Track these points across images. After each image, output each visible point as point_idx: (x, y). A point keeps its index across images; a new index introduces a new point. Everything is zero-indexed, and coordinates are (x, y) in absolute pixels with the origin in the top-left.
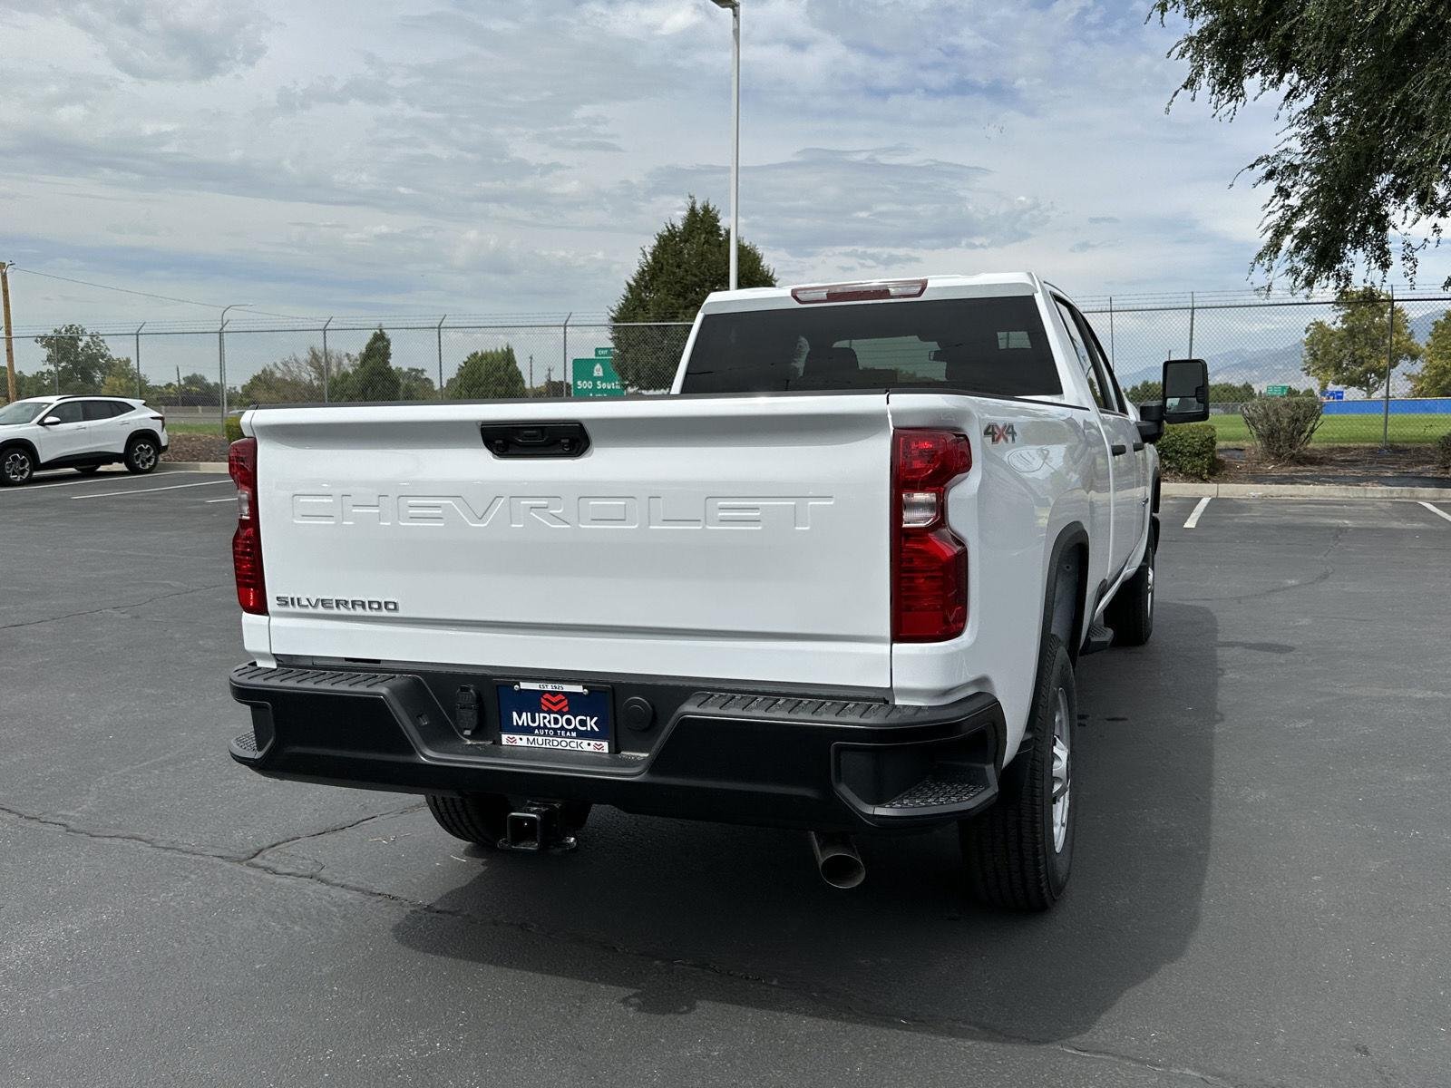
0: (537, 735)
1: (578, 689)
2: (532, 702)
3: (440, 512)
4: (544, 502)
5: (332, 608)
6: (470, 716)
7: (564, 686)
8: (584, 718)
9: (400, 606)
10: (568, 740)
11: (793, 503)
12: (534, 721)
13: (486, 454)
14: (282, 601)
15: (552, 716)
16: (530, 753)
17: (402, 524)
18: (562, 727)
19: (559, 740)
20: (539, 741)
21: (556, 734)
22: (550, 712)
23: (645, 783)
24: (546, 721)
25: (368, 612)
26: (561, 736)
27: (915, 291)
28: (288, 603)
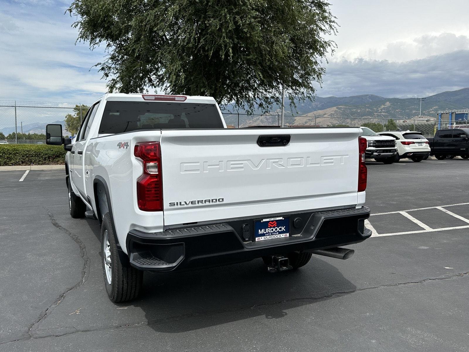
1: (281, 218)
2: (266, 225)
3: (243, 165)
4: (277, 160)
5: (196, 204)
6: (248, 234)
7: (277, 218)
8: (281, 227)
9: (225, 199)
10: (277, 235)
11: (340, 157)
12: (265, 232)
14: (172, 204)
15: (271, 228)
17: (228, 171)
18: (274, 231)
19: (274, 236)
20: (268, 237)
21: (272, 234)
23: (314, 241)
24: (269, 231)
25: (211, 203)
26: (274, 235)
27: (183, 100)
28: (175, 205)
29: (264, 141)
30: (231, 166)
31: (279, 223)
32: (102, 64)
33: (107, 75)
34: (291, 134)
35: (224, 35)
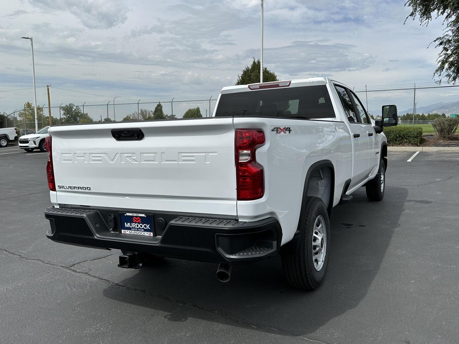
0: (132, 230)
1: (143, 215)
2: (130, 220)
3: (101, 158)
4: (130, 155)
5: (73, 189)
6: (112, 224)
7: (139, 214)
8: (146, 225)
9: (91, 188)
10: (141, 232)
11: (205, 154)
12: (131, 226)
13: (114, 140)
14: (60, 187)
15: (136, 224)
16: (130, 236)
17: (91, 162)
18: (139, 228)
19: (139, 232)
20: (133, 232)
21: (138, 230)
22: (136, 223)
23: (159, 246)
24: (135, 226)
26: (139, 231)
27: (287, 84)
30: (93, 158)
32: (441, 39)
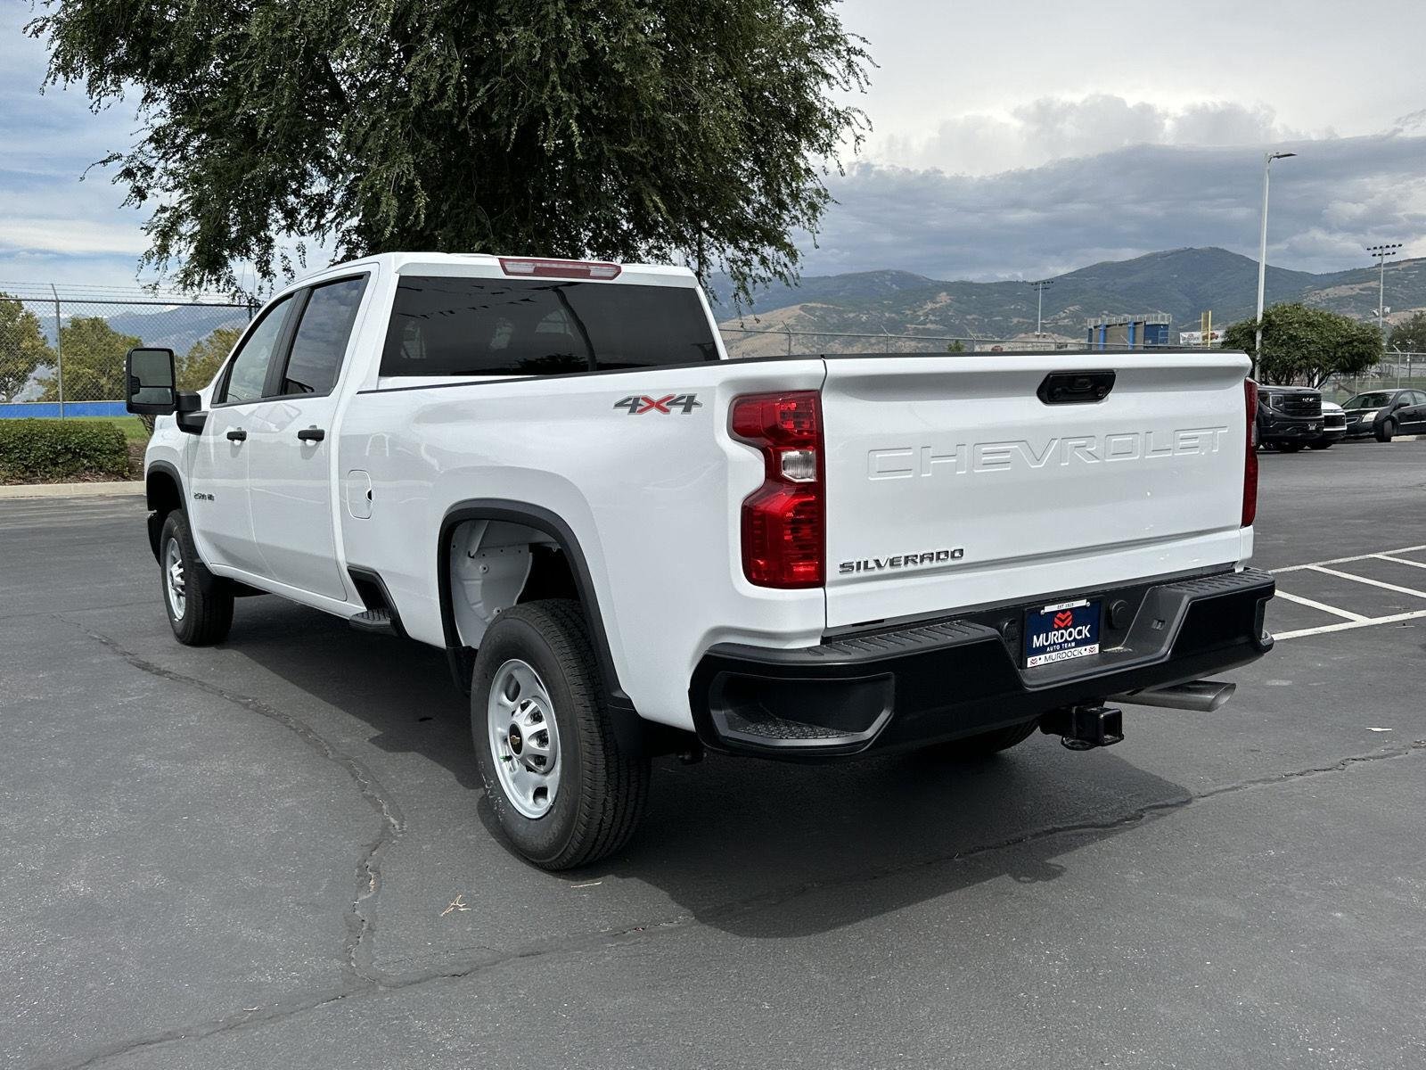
0: (1050, 652)
1: (1083, 603)
2: (1048, 624)
3: (1009, 456)
4: (1083, 442)
7: (1074, 603)
10: (1070, 651)
11: (1212, 432)
13: (1038, 403)
14: (846, 567)
15: (1060, 632)
17: (975, 472)
19: (1066, 651)
20: (1054, 657)
22: (1058, 629)
23: (1170, 661)
25: (935, 564)
26: (1065, 649)
27: (610, 274)
28: (853, 568)
29: (1058, 389)
30: (984, 459)
31: (1078, 617)
32: (125, 159)
33: (141, 194)
34: (1118, 370)
35: (554, 77)
